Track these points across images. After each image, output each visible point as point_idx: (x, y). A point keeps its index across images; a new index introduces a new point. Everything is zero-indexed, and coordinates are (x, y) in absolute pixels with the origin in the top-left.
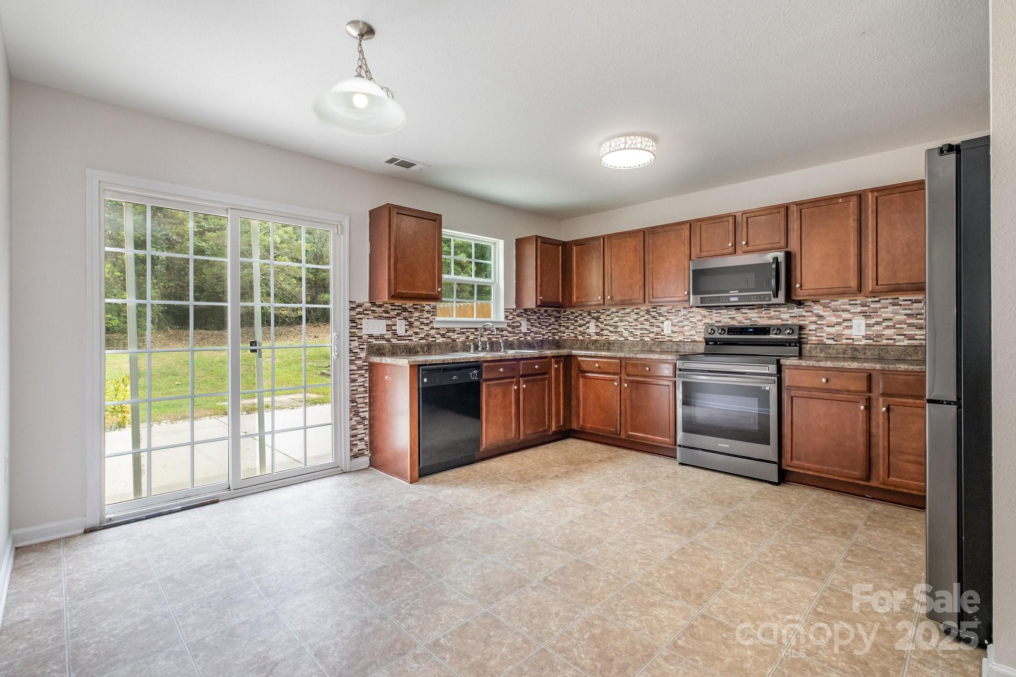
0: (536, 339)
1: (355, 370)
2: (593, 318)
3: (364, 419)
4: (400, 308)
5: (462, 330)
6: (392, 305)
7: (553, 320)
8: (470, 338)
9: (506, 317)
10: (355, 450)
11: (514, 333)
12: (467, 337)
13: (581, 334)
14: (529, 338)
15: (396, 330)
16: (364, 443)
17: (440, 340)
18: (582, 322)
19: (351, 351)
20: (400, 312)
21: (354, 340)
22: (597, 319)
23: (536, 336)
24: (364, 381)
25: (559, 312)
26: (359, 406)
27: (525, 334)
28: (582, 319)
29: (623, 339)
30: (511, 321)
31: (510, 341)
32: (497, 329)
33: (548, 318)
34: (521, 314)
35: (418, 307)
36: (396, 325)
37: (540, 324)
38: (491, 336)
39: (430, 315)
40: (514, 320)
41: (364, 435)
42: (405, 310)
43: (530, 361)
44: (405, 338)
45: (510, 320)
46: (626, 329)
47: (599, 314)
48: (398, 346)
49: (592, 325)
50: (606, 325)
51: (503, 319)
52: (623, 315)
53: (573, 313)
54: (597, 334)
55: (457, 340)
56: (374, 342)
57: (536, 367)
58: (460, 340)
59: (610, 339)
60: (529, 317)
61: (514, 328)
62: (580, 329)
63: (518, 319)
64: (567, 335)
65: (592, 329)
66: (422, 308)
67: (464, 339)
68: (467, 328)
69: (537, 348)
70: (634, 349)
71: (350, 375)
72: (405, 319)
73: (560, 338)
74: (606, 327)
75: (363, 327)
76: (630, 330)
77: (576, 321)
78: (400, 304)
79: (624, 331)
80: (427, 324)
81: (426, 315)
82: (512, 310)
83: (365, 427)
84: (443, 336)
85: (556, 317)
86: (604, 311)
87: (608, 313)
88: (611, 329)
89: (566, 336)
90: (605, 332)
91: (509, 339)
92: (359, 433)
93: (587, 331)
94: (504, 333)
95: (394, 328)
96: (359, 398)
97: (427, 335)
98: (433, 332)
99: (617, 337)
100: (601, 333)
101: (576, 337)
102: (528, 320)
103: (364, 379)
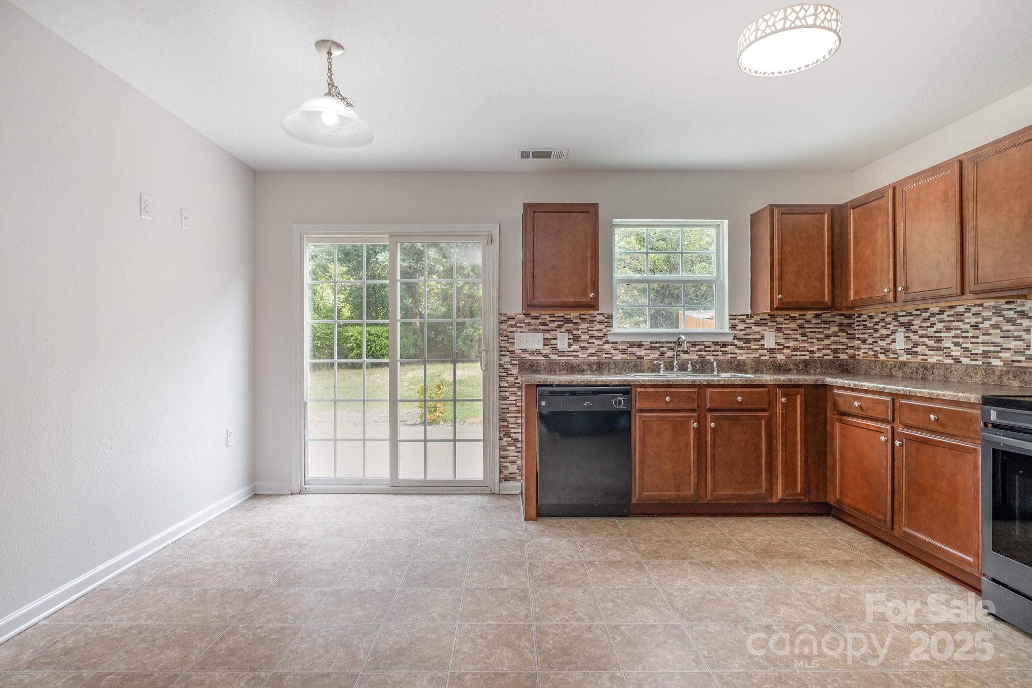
0: (794, 358)
1: (506, 387)
2: (902, 324)
3: (516, 440)
4: (562, 319)
5: (653, 345)
6: (552, 316)
7: (834, 329)
8: (666, 355)
9: (733, 327)
10: (506, 472)
11: (749, 349)
12: (662, 354)
13: (883, 351)
14: (780, 357)
15: (556, 344)
16: (516, 466)
17: (618, 357)
18: (884, 332)
19: (501, 366)
20: (562, 323)
21: (505, 355)
22: (908, 326)
23: (794, 353)
24: (516, 400)
25: (848, 317)
26: (510, 426)
27: (772, 351)
28: (884, 327)
29: (952, 362)
30: (744, 332)
31: (739, 361)
32: (716, 343)
33: (822, 326)
34: (763, 322)
35: (587, 317)
36: (556, 339)
37: (803, 335)
38: (704, 353)
39: (603, 326)
40: (748, 330)
41: (515, 458)
42: (569, 321)
43: (726, 390)
44: (568, 354)
45: (741, 330)
46: (957, 344)
47: (911, 318)
48: (557, 363)
49: (900, 336)
50: (922, 336)
51: (727, 330)
52: (952, 318)
53: (871, 317)
54: (908, 352)
55: (645, 358)
56: (529, 357)
57: (739, 399)
58: (650, 358)
59: (929, 360)
60: (779, 326)
61: (748, 341)
62: (882, 343)
63: (756, 329)
64: (864, 353)
65: (900, 343)
66: (592, 319)
67: (657, 356)
68: (663, 343)
69: (795, 371)
70: (969, 380)
71: (500, 391)
72: (568, 331)
73: (852, 357)
74: (922, 340)
75: (515, 341)
76: (964, 346)
77: (876, 330)
78: (562, 315)
79: (953, 348)
80: (599, 338)
81: (598, 327)
82: (745, 317)
83: (518, 450)
84: (623, 352)
85: (841, 325)
86: (919, 312)
87: (925, 315)
88: (931, 343)
89: (862, 355)
90: (920, 349)
91: (739, 358)
92: (510, 455)
93: (893, 346)
94: (729, 349)
95: (553, 342)
96: (510, 417)
97: (600, 351)
98: (607, 347)
99: (941, 358)
100: (914, 349)
101: (876, 356)
102: (779, 330)
103: (516, 398)
